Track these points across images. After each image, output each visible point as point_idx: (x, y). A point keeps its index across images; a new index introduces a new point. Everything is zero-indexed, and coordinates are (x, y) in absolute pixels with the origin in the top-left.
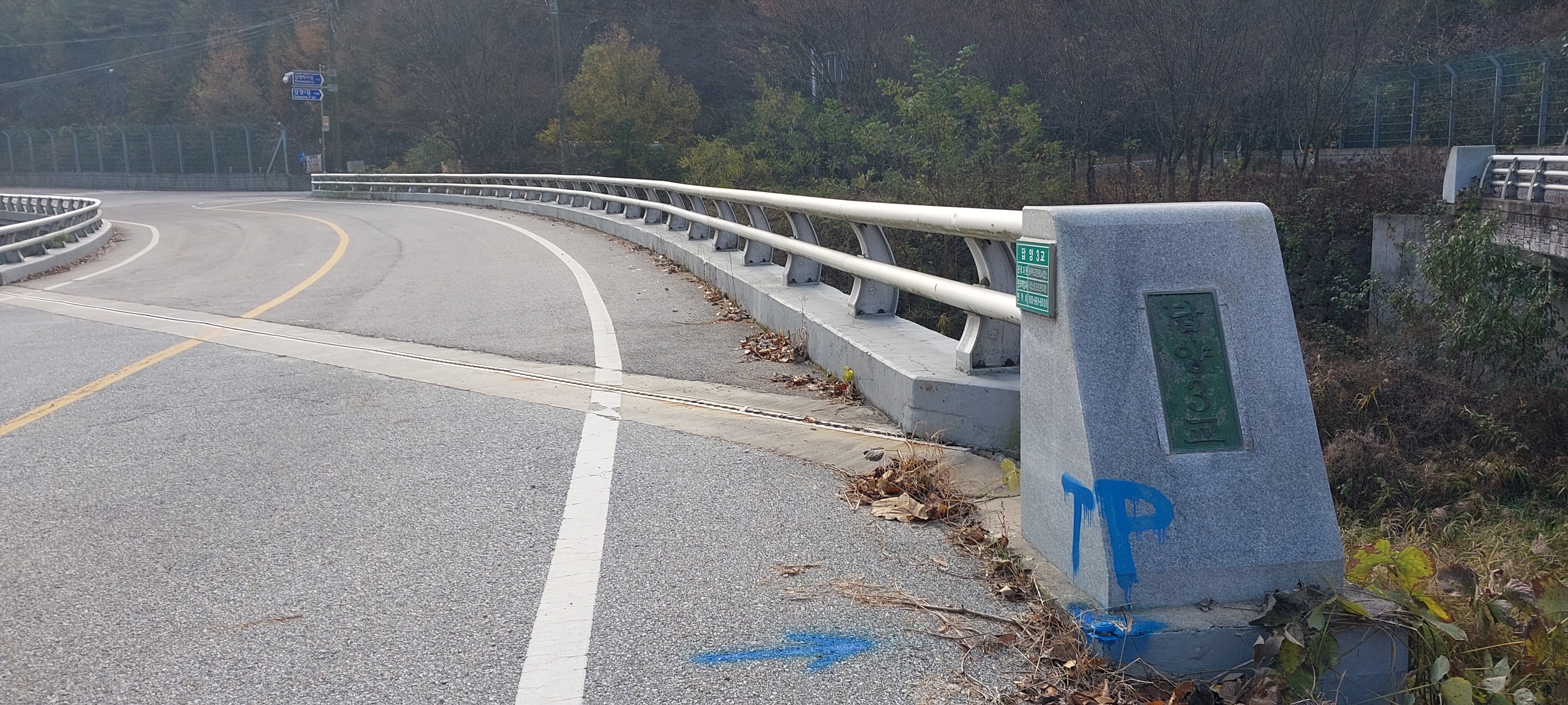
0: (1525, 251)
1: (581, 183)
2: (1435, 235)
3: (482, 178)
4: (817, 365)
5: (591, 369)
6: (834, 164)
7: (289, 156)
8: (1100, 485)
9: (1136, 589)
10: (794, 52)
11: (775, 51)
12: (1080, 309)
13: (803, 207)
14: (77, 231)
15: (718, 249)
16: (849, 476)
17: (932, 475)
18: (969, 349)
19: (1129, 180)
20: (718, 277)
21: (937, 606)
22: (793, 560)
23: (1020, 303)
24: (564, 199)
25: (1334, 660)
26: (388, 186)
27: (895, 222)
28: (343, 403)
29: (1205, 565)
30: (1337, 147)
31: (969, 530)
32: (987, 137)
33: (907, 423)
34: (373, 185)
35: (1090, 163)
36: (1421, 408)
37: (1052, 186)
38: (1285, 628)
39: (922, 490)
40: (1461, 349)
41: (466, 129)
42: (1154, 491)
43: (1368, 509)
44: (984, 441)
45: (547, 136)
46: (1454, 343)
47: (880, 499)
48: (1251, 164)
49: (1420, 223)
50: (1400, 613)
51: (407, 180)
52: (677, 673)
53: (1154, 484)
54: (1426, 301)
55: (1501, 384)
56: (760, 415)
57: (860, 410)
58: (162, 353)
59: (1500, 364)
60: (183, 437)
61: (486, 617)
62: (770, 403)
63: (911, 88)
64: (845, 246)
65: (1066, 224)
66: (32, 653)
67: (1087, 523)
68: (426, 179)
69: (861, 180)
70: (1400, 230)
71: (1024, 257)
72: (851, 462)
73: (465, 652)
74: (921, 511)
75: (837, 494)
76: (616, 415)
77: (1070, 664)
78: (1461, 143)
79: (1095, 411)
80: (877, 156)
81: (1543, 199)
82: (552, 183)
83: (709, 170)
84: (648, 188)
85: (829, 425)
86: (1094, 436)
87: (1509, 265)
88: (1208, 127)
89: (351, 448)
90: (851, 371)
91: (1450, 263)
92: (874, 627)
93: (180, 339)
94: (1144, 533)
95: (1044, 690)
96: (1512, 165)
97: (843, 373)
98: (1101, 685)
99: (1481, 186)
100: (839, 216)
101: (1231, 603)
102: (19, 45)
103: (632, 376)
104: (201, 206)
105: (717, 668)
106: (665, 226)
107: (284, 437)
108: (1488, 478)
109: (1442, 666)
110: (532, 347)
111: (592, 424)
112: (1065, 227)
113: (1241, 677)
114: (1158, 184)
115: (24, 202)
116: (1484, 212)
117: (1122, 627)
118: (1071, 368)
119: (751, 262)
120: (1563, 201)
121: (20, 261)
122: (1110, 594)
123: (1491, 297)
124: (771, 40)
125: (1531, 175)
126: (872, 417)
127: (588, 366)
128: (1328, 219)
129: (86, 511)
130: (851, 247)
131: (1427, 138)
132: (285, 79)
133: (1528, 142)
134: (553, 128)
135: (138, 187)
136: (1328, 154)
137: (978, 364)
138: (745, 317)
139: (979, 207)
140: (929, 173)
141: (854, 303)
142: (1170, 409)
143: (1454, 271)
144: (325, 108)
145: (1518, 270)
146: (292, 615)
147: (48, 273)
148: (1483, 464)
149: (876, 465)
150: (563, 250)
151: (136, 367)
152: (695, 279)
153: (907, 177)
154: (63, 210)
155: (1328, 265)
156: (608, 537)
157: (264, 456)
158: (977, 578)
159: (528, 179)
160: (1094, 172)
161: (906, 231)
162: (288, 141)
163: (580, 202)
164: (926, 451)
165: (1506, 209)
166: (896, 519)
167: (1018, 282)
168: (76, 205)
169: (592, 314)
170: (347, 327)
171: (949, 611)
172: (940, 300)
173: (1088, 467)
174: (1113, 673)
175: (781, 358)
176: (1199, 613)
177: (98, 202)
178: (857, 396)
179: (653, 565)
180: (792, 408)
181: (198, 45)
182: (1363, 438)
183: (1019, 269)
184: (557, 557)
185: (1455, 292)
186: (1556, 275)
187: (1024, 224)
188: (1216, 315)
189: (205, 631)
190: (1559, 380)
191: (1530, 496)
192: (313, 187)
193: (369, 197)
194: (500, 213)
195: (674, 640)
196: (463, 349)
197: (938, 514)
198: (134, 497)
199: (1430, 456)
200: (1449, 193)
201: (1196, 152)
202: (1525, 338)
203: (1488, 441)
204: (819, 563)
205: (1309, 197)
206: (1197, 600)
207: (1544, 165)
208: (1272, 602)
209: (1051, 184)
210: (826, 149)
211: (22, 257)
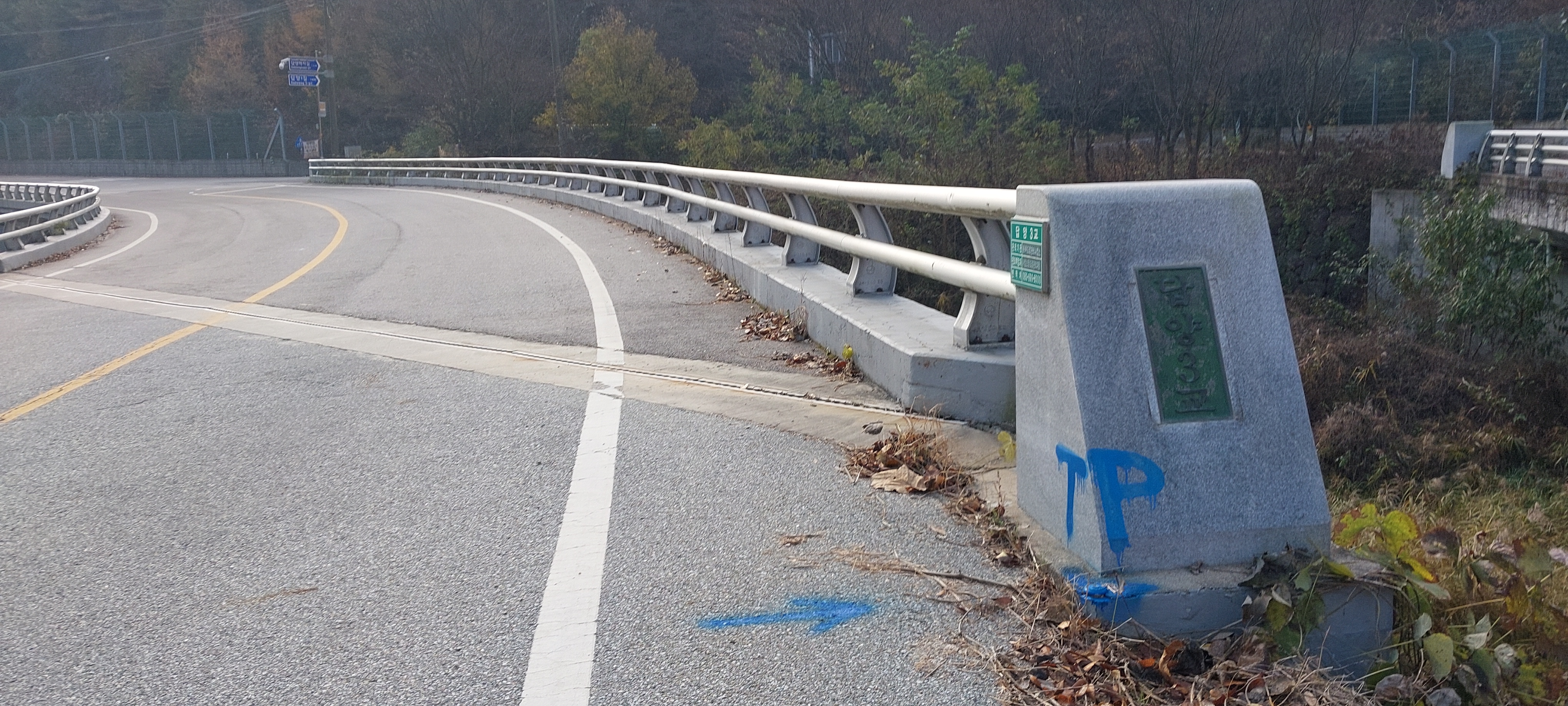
0: (1523, 226)
1: (579, 166)
2: (1433, 210)
3: (480, 162)
4: (816, 343)
5: (592, 349)
6: (833, 144)
7: (286, 143)
8: (1093, 454)
9: (1128, 553)
10: (791, 33)
11: (772, 33)
12: (1072, 285)
13: (801, 188)
14: (76, 218)
15: (717, 230)
16: (848, 450)
17: (930, 448)
18: (966, 326)
19: (1127, 159)
20: (717, 257)
21: (935, 572)
22: (794, 530)
23: (1014, 279)
24: (563, 182)
25: (1320, 619)
26: (386, 171)
27: (893, 202)
28: (349, 384)
29: (1195, 530)
30: (1336, 124)
31: (967, 500)
32: (986, 117)
33: (905, 399)
34: (370, 170)
35: (1088, 142)
36: (1419, 381)
37: (1051, 165)
38: (1273, 589)
39: (921, 463)
40: (1459, 323)
41: (464, 113)
42: (1145, 459)
43: (1366, 480)
44: (981, 415)
45: (545, 119)
46: (1452, 317)
47: (879, 471)
48: (1250, 142)
49: (1418, 199)
50: (1385, 574)
51: (405, 164)
52: (684, 637)
53: (1145, 453)
54: (1424, 275)
55: (1499, 357)
56: (761, 392)
57: (860, 387)
58: (166, 337)
59: (1498, 336)
60: (192, 420)
61: (496, 587)
62: (771, 381)
63: (909, 69)
64: (844, 226)
65: (1058, 202)
66: (56, 626)
67: (1080, 491)
68: (424, 164)
69: (859, 161)
70: (1398, 206)
71: (1018, 236)
72: (851, 437)
73: (477, 620)
74: (920, 482)
75: (837, 468)
76: (619, 393)
77: (1064, 625)
78: (1459, 118)
79: (1087, 383)
80: (876, 137)
81: (1541, 175)
82: (550, 167)
83: (706, 152)
84: (646, 171)
85: (828, 401)
86: (1087, 408)
87: (1507, 240)
88: (1206, 105)
89: (358, 428)
90: (850, 349)
91: (1448, 237)
92: (875, 593)
93: (184, 324)
94: (1135, 500)
95: (1039, 650)
96: (1510, 141)
97: (843, 351)
98: (1095, 644)
99: (1479, 161)
100: (837, 197)
101: (1219, 567)
102: (14, 34)
103: (634, 356)
104: (201, 192)
105: (723, 632)
106: (664, 208)
107: (291, 417)
108: (1486, 449)
109: (1425, 623)
110: (534, 328)
111: (595, 401)
112: (1058, 206)
113: (1231, 636)
114: (1158, 164)
115: (22, 189)
116: (1482, 187)
117: (1113, 589)
118: (1064, 341)
119: (750, 243)
120: (1561, 175)
121: (20, 248)
122: (1103, 558)
123: (1489, 271)
124: (768, 22)
125: (1529, 150)
126: (871, 393)
127: (590, 346)
128: (1326, 196)
129: (101, 491)
130: (850, 227)
131: (1425, 114)
132: (282, 65)
133: (1527, 118)
134: (551, 111)
135: (136, 174)
136: (1328, 131)
137: (975, 340)
138: (744, 297)
139: (977, 187)
140: (928, 154)
141: (852, 282)
142: (1161, 381)
143: (1452, 245)
144: (322, 93)
145: (1517, 243)
146: (307, 588)
147: (48, 260)
148: (1480, 435)
149: (875, 438)
150: (562, 232)
151: (142, 352)
152: (694, 260)
153: (906, 157)
154: (61, 198)
155: (1327, 241)
156: (614, 510)
157: (272, 436)
158: (973, 545)
159: (525, 163)
160: (1092, 151)
161: (904, 211)
162: (285, 128)
163: (579, 185)
164: (924, 425)
165: (1504, 183)
166: (895, 491)
167: (1013, 259)
168: (74, 193)
169: (592, 295)
170: (349, 311)
171: (947, 577)
172: (937, 278)
173: (1081, 437)
174: (1106, 633)
175: (782, 336)
176: (1190, 575)
177: (96, 189)
178: (856, 373)
179: (658, 536)
180: (792, 385)
181: (192, 32)
182: (1362, 411)
183: (1013, 246)
184: (565, 530)
185: (1453, 266)
186: (1554, 248)
187: (1018, 203)
188: (1206, 290)
189: (224, 603)
190: (1557, 352)
191: (1527, 466)
192: (311, 172)
193: (367, 181)
194: (498, 196)
195: (681, 607)
196: (465, 331)
197: (936, 485)
198: (146, 477)
199: (1428, 428)
200: (1447, 169)
201: (1194, 131)
202: (1522, 311)
203: (1485, 413)
204: (820, 532)
205: (1308, 174)
206: (1188, 564)
207: (1542, 140)
208: (1261, 564)
209: (1050, 163)
210: (824, 129)
211: (22, 244)
